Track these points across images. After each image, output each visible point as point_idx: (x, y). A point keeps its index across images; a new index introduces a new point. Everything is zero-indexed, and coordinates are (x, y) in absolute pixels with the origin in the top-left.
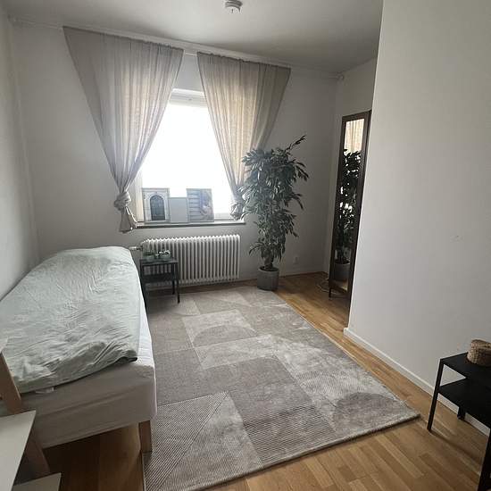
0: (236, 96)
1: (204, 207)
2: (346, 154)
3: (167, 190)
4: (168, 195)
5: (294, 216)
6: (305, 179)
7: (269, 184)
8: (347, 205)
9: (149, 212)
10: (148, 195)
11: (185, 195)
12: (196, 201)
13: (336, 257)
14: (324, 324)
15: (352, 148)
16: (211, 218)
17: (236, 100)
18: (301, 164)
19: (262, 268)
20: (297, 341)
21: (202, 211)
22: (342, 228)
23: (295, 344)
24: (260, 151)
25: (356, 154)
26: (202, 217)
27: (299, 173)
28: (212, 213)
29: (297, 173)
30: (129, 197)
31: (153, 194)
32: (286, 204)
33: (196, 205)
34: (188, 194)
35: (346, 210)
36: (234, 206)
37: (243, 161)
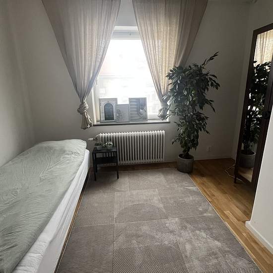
0: (162, 26)
1: (141, 110)
2: (255, 65)
3: (116, 100)
4: (117, 103)
5: (207, 118)
6: (217, 88)
7: (185, 93)
8: (254, 108)
9: (103, 115)
10: (103, 104)
11: (128, 103)
12: (136, 107)
13: (242, 148)
14: (227, 212)
15: (262, 60)
16: (146, 118)
17: (162, 30)
18: (214, 76)
19: (181, 156)
20: (200, 230)
21: (139, 113)
22: (249, 127)
23: (198, 232)
24: (180, 68)
25: (266, 64)
26: (139, 117)
27: (212, 84)
28: (146, 115)
29: (210, 83)
30: (87, 105)
31: (106, 102)
32: (201, 108)
33: (135, 109)
34: (130, 102)
35: (254, 112)
36: (160, 110)
37: (167, 76)
